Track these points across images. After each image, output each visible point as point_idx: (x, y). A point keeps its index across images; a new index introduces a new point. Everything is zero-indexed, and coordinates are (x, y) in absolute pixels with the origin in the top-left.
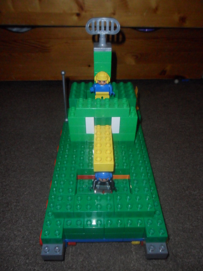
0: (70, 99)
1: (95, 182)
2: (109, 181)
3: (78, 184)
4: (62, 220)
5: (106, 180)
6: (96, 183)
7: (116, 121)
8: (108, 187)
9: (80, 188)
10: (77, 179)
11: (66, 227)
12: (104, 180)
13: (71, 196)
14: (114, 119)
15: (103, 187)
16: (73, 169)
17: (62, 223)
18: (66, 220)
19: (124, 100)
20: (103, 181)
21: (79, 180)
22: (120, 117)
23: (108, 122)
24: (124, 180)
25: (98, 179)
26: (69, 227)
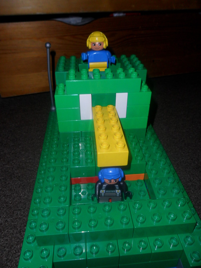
0: (56, 73)
1: (98, 186)
2: (118, 183)
3: (73, 191)
4: (50, 248)
5: (116, 181)
6: (100, 188)
7: (122, 99)
8: (118, 191)
9: (75, 196)
10: (71, 184)
11: (57, 260)
12: (113, 182)
13: (63, 209)
14: (118, 95)
15: (110, 192)
16: (64, 169)
17: (51, 254)
18: (57, 247)
19: (131, 70)
20: (111, 183)
21: (73, 186)
22: (127, 93)
23: (111, 100)
24: (138, 181)
25: (103, 181)
26: (63, 259)
